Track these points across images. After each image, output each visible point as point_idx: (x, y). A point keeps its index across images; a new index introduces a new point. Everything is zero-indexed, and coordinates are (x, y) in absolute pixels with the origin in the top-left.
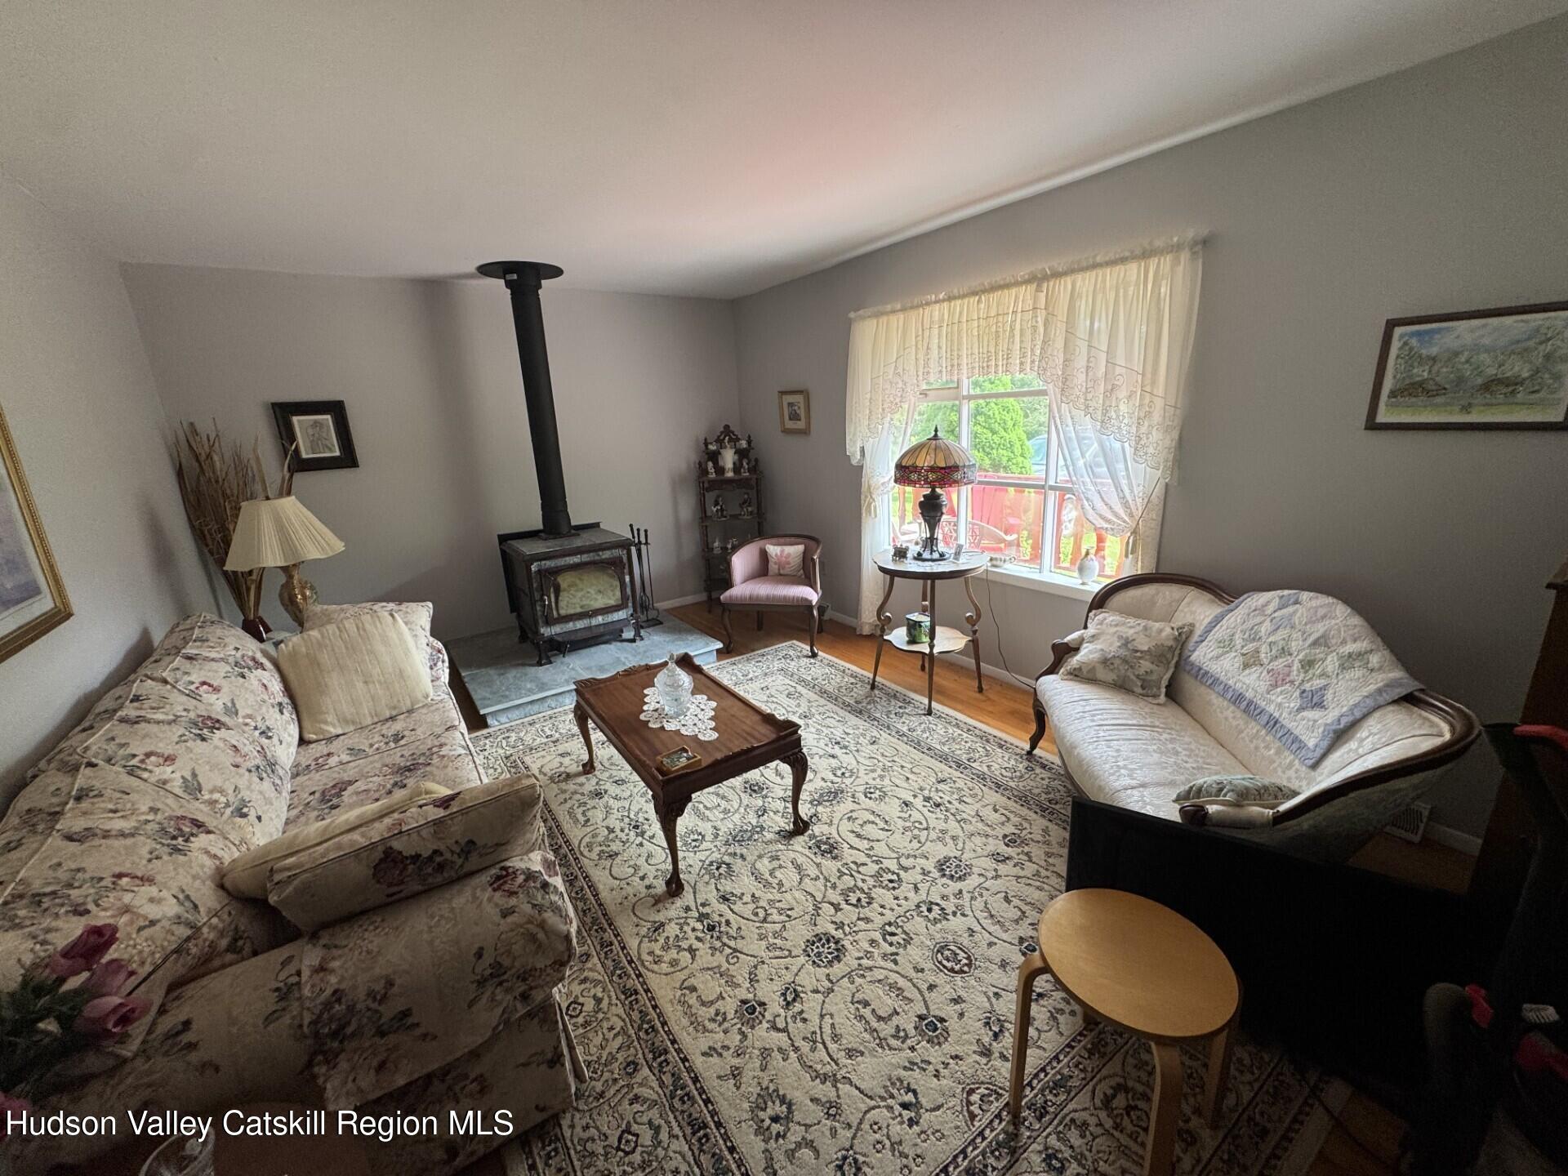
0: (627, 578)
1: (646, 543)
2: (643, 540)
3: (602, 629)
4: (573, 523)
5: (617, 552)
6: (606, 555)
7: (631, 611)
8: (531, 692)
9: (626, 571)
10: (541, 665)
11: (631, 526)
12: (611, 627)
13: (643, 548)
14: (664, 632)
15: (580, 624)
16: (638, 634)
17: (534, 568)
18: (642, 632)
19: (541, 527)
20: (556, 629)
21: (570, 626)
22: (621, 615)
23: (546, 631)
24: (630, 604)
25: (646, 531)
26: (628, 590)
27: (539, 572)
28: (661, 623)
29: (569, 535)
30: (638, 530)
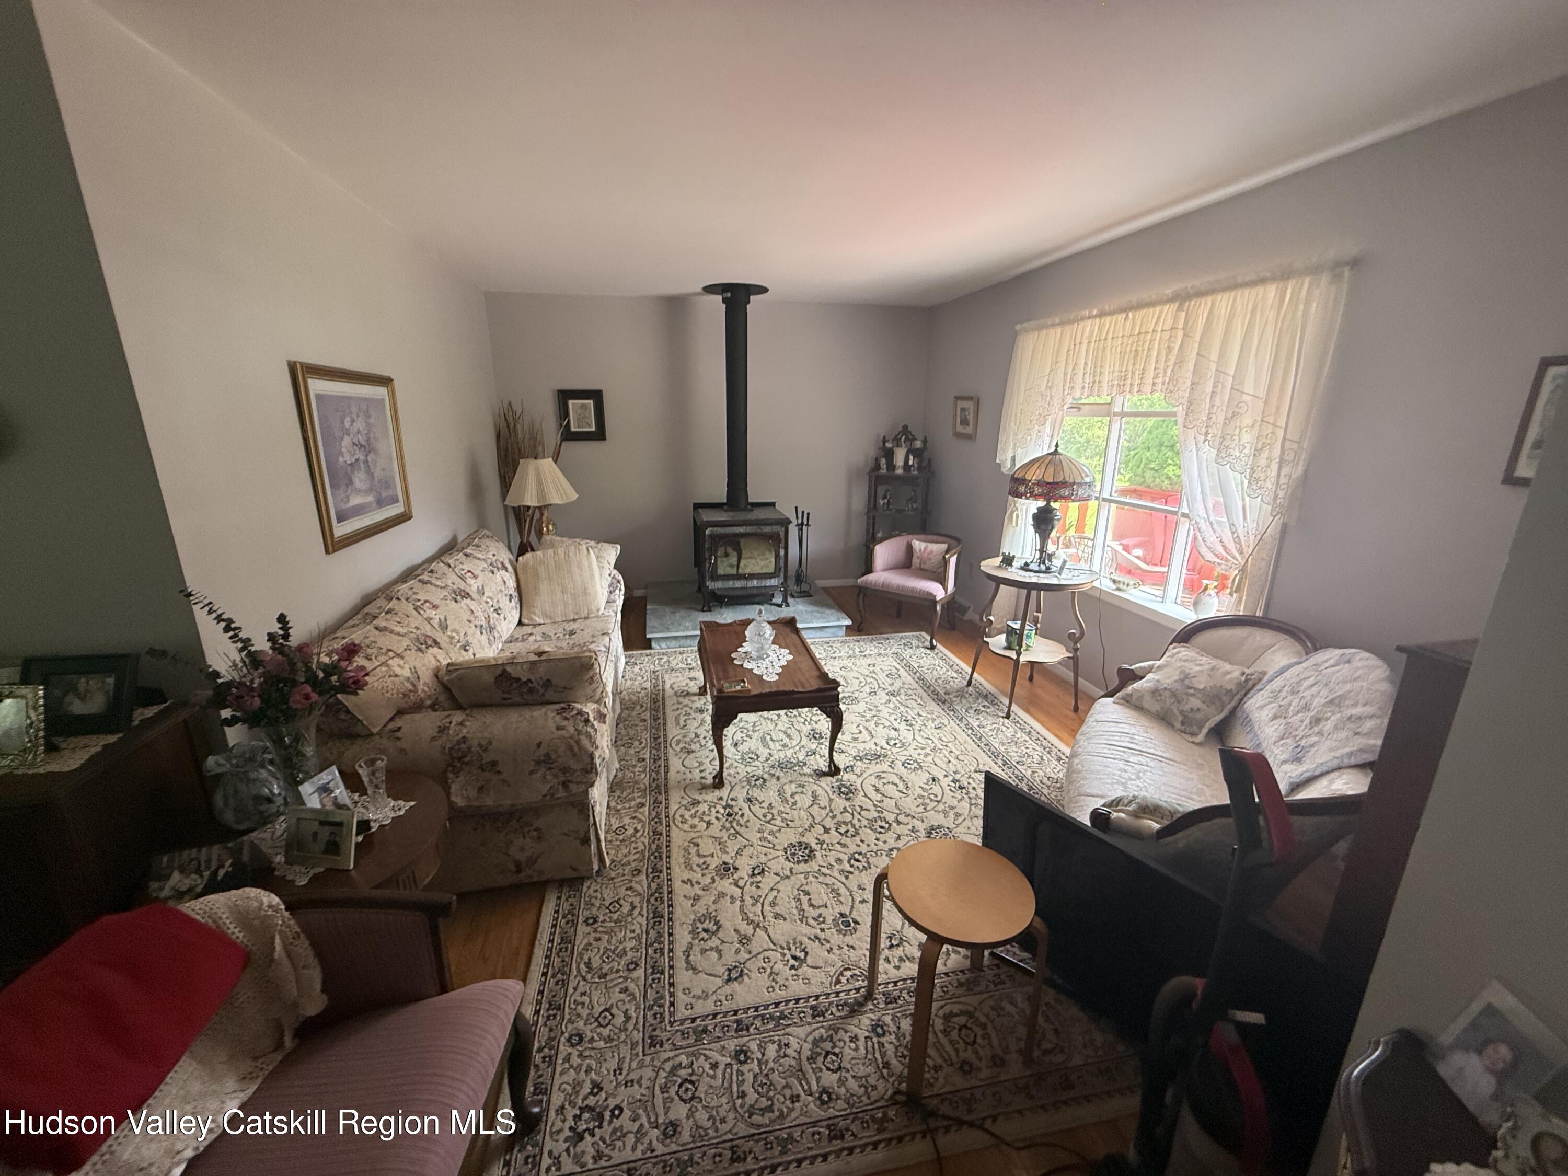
0: (782, 552)
1: (808, 525)
2: (805, 522)
3: (755, 592)
4: (750, 500)
5: (776, 528)
6: (767, 529)
7: (782, 580)
8: (687, 629)
9: (782, 545)
10: (703, 611)
11: (796, 508)
12: (763, 591)
13: (805, 528)
14: (811, 604)
15: (739, 584)
16: (785, 600)
17: (707, 532)
18: (790, 600)
19: (725, 501)
20: (719, 585)
21: (730, 584)
22: (773, 582)
23: (711, 585)
24: (782, 575)
25: (808, 514)
26: (782, 562)
27: (711, 536)
28: (811, 596)
29: (744, 509)
30: (803, 513)
